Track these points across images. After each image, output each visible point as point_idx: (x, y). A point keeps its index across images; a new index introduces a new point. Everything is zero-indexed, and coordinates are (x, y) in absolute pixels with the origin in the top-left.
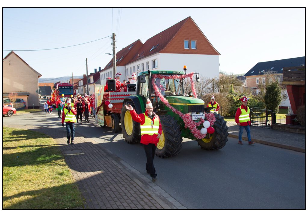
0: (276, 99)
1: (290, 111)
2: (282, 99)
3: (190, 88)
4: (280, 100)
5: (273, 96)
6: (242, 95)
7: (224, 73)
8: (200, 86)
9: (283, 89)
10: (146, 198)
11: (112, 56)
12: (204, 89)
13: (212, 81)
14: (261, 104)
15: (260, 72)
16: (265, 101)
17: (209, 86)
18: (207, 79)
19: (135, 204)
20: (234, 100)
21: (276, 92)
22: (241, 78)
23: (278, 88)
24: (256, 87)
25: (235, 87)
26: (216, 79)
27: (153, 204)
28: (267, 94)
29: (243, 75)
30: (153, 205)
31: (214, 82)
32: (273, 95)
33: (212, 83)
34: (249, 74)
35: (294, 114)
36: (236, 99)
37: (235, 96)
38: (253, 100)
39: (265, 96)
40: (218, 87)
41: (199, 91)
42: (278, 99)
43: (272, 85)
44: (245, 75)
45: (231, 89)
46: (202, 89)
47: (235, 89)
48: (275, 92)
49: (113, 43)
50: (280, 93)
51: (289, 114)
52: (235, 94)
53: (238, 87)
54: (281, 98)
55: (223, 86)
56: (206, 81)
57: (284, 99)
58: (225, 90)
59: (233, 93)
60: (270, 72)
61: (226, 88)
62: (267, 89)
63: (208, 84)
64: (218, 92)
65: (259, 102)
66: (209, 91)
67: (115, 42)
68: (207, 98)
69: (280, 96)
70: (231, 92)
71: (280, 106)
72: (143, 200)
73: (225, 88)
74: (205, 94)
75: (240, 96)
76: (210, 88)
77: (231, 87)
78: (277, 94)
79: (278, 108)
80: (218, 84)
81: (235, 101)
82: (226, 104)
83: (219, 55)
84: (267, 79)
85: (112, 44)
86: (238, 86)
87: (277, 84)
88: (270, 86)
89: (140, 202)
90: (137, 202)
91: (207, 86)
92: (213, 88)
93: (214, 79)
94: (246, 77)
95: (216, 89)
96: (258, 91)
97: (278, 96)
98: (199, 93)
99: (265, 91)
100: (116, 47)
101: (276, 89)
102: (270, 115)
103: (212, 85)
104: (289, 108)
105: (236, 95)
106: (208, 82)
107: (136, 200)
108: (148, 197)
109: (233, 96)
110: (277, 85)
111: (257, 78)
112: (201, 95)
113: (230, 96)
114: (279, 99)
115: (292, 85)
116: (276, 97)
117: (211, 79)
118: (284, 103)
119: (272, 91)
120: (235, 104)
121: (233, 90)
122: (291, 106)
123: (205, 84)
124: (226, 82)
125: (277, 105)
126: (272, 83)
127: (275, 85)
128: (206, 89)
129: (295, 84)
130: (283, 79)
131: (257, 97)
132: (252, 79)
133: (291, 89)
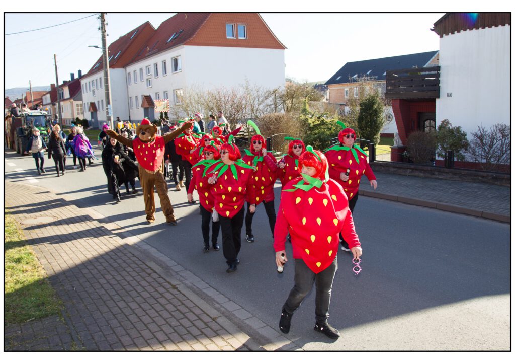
0: (375, 122)
1: (397, 141)
4: (381, 124)
5: (370, 117)
6: (322, 115)
8: (254, 101)
9: (385, 105)
10: (169, 292)
11: (101, 50)
12: (261, 107)
13: (274, 94)
15: (350, 78)
16: (358, 125)
17: (270, 101)
18: (265, 90)
19: (151, 304)
20: (309, 124)
21: (376, 111)
22: (321, 87)
23: (379, 104)
24: (345, 103)
25: (311, 103)
26: (280, 90)
27: (181, 301)
28: (361, 113)
29: (324, 83)
30: (180, 303)
31: (277, 95)
32: (370, 114)
33: (273, 97)
34: (333, 81)
35: (402, 145)
36: (313, 123)
37: (311, 118)
39: (359, 117)
40: (284, 102)
41: (252, 110)
42: (378, 122)
43: (369, 99)
44: (326, 84)
45: (305, 106)
46: (257, 107)
47: (310, 106)
49: (102, 28)
50: (381, 112)
51: (395, 145)
52: (310, 113)
53: (316, 103)
54: (383, 120)
55: (292, 102)
56: (263, 93)
57: (388, 122)
58: (294, 109)
59: (307, 112)
60: (366, 78)
61: (296, 105)
62: (361, 106)
63: (266, 98)
64: (283, 111)
66: (269, 110)
67: (106, 26)
68: (266, 122)
69: (381, 117)
70: (305, 110)
71: (382, 133)
72: (163, 296)
73: (294, 105)
74: (262, 115)
75: (319, 118)
76: (270, 105)
77: (304, 103)
78: (377, 114)
79: (378, 136)
80: (284, 98)
81: (312, 125)
82: (297, 131)
83: (284, 49)
84: (362, 90)
85: (99, 29)
86: (315, 100)
87: (377, 97)
88: (366, 100)
89: (158, 300)
90: (154, 300)
91: (265, 101)
92: (276, 105)
93: (276, 90)
94: (327, 86)
95: (279, 107)
96: (347, 109)
97: (379, 117)
98: (253, 114)
99: (358, 108)
100: (108, 35)
101: (375, 106)
102: (367, 148)
103: (273, 99)
104: (395, 135)
105: (313, 115)
106: (267, 94)
107: (152, 296)
108: (171, 290)
109: (307, 117)
110: (378, 99)
111: (346, 88)
112: (256, 116)
113: (303, 117)
115: (400, 99)
117: (271, 89)
119: (369, 109)
120: (312, 131)
121: (308, 107)
122: (398, 133)
123: (262, 98)
124: (296, 95)
125: (377, 132)
126: (369, 97)
127: (374, 100)
128: (264, 106)
129: (405, 97)
130: (387, 89)
131: (346, 119)
132: (339, 89)
133: (398, 105)
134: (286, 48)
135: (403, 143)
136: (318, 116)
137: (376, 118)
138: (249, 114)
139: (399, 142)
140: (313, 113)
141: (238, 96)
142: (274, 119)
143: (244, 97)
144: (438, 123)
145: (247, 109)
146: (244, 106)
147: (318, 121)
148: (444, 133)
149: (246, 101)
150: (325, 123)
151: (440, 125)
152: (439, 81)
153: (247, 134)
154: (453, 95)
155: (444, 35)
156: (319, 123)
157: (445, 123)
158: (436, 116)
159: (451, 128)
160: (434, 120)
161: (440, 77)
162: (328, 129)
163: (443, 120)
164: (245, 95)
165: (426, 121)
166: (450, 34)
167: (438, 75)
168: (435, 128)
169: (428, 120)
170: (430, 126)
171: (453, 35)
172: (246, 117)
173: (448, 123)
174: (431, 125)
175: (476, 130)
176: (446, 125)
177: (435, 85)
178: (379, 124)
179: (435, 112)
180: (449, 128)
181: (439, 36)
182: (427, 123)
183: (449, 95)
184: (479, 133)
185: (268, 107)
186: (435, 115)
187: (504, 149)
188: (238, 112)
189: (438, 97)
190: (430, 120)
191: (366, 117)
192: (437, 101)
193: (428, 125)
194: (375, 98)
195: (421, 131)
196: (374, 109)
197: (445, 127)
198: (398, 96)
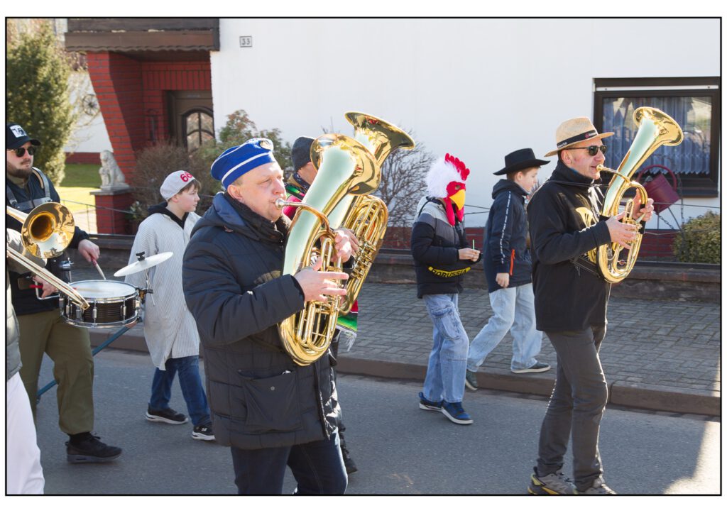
0: (47, 117)
1: (111, 173)
2: (75, 117)
4: (65, 124)
5: (30, 103)
9: (76, 69)
21: (46, 86)
23: (54, 64)
32: (31, 96)
35: (126, 186)
42: (56, 120)
43: (24, 49)
48: (42, 84)
50: (63, 88)
51: (106, 186)
54: (71, 113)
57: (88, 118)
69: (65, 105)
71: (72, 151)
78: (51, 96)
79: (59, 160)
87: (47, 43)
97: (57, 105)
101: (44, 72)
104: (102, 157)
110: (50, 50)
114: (63, 120)
115: (111, 53)
116: (46, 109)
118: (89, 138)
119: (26, 81)
122: (111, 150)
125: (54, 148)
126: (23, 42)
127: (38, 52)
129: (124, 47)
130: (70, 22)
133: (107, 67)
135: (127, 180)
137: (49, 106)
139: (115, 177)
144: (220, 121)
151: (225, 126)
154: (254, 42)
157: (238, 122)
158: (215, 101)
160: (210, 113)
163: (232, 112)
165: (188, 115)
168: (213, 135)
169: (193, 112)
170: (200, 130)
173: (245, 120)
174: (203, 127)
176: (241, 126)
178: (59, 125)
179: (210, 91)
180: (249, 135)
182: (192, 121)
183: (245, 42)
186: (211, 98)
187: (390, 187)
189: (217, 48)
190: (199, 111)
191: (20, 103)
192: (215, 57)
193: (196, 127)
194: (42, 46)
195: (177, 144)
196: (41, 79)
197: (237, 132)
198: (106, 44)
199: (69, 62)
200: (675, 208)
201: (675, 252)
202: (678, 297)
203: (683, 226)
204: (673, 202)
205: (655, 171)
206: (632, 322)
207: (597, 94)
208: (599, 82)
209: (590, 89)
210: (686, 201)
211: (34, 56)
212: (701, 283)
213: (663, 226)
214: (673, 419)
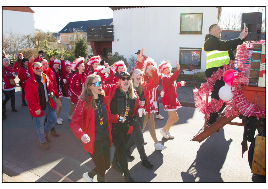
2: (88, 53)
3: (5, 44)
5: (81, 51)
7: (41, 30)
8: (16, 42)
9: (89, 45)
12: (20, 45)
13: (28, 38)
14: (72, 58)
15: (70, 30)
16: (75, 55)
17: (25, 41)
18: (22, 35)
20: (48, 55)
21: (84, 48)
22: (55, 35)
23: (85, 44)
24: (68, 44)
25: (49, 43)
26: (31, 36)
28: (76, 49)
29: (58, 33)
31: (29, 38)
32: (81, 49)
33: (27, 39)
34: (62, 31)
36: (50, 54)
37: (49, 51)
38: (65, 54)
39: (75, 50)
40: (34, 42)
41: (15, 47)
42: (85, 53)
45: (45, 45)
46: (18, 45)
47: (49, 45)
50: (87, 48)
52: (49, 49)
53: (52, 43)
54: (88, 52)
55: (38, 42)
56: (21, 37)
58: (40, 46)
59: (47, 48)
60: (79, 30)
61: (41, 44)
62: (76, 45)
63: (23, 40)
64: (33, 47)
65: (70, 56)
66: (25, 47)
69: (87, 51)
70: (46, 47)
74: (21, 49)
75: (53, 51)
76: (26, 44)
77: (45, 43)
78: (85, 49)
80: (34, 40)
81: (50, 55)
83: (33, 12)
84: (77, 37)
86: (52, 42)
87: (84, 40)
88: (79, 42)
91: (22, 42)
92: (29, 44)
93: (29, 36)
94: (60, 34)
95: (31, 45)
96: (70, 47)
97: (86, 51)
98: (16, 49)
99: (75, 46)
101: (84, 45)
103: (27, 41)
105: (50, 50)
106: (23, 38)
109: (47, 51)
110: (85, 41)
111: (70, 35)
112: (18, 50)
115: (95, 42)
117: (26, 35)
119: (80, 47)
120: (50, 58)
121: (47, 45)
123: (21, 40)
124: (41, 39)
126: (80, 40)
128: (22, 45)
129: (97, 41)
130: (88, 36)
131: (69, 52)
132: (65, 36)
133: (94, 45)
134: (35, 12)
136: (53, 50)
137: (84, 51)
138: (13, 49)
140: (50, 49)
141: (5, 38)
142: (27, 52)
143: (9, 39)
144: (113, 54)
145: (12, 46)
146: (9, 44)
147: (53, 53)
148: (116, 58)
149: (11, 41)
150: (57, 54)
152: (113, 33)
153: (13, 60)
154: (120, 40)
155: (115, 10)
156: (53, 54)
157: (116, 53)
158: (113, 50)
159: (119, 56)
160: (112, 52)
161: (113, 31)
162: (59, 57)
163: (115, 52)
164: (10, 38)
165: (108, 52)
166: (118, 10)
167: (112, 30)
168: (112, 56)
169: (109, 52)
171: (119, 10)
172: (11, 51)
173: (118, 53)
175: (130, 57)
176: (117, 55)
177: (111, 35)
178: (86, 54)
179: (112, 48)
180: (118, 56)
181: (112, 10)
182: (108, 54)
183: (118, 40)
184: (132, 58)
185: (25, 45)
186: (112, 50)
188: (6, 48)
189: (113, 41)
190: (110, 52)
191: (79, 50)
192: (113, 43)
193: (109, 55)
194: (83, 41)
195: (106, 58)
196: (83, 46)
197: (116, 56)
198: (94, 40)
199: (88, 43)
200: (193, 71)
201: (193, 79)
202: (193, 86)
203: (195, 74)
204: (193, 70)
205: (190, 64)
206: (185, 91)
207: (180, 50)
208: (180, 48)
209: (179, 49)
210: (195, 70)
211: (82, 42)
212: (197, 84)
213: (191, 74)
214: (191, 108)
